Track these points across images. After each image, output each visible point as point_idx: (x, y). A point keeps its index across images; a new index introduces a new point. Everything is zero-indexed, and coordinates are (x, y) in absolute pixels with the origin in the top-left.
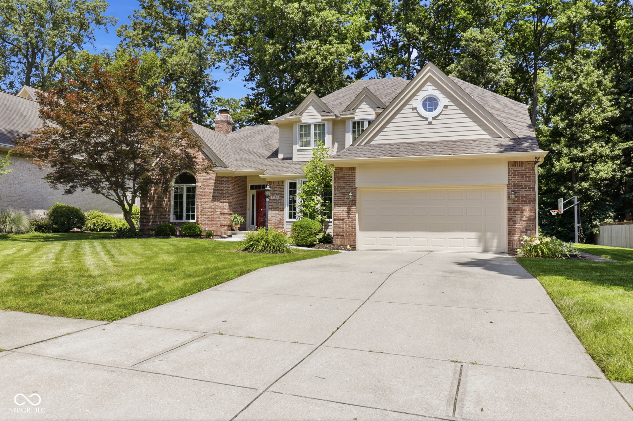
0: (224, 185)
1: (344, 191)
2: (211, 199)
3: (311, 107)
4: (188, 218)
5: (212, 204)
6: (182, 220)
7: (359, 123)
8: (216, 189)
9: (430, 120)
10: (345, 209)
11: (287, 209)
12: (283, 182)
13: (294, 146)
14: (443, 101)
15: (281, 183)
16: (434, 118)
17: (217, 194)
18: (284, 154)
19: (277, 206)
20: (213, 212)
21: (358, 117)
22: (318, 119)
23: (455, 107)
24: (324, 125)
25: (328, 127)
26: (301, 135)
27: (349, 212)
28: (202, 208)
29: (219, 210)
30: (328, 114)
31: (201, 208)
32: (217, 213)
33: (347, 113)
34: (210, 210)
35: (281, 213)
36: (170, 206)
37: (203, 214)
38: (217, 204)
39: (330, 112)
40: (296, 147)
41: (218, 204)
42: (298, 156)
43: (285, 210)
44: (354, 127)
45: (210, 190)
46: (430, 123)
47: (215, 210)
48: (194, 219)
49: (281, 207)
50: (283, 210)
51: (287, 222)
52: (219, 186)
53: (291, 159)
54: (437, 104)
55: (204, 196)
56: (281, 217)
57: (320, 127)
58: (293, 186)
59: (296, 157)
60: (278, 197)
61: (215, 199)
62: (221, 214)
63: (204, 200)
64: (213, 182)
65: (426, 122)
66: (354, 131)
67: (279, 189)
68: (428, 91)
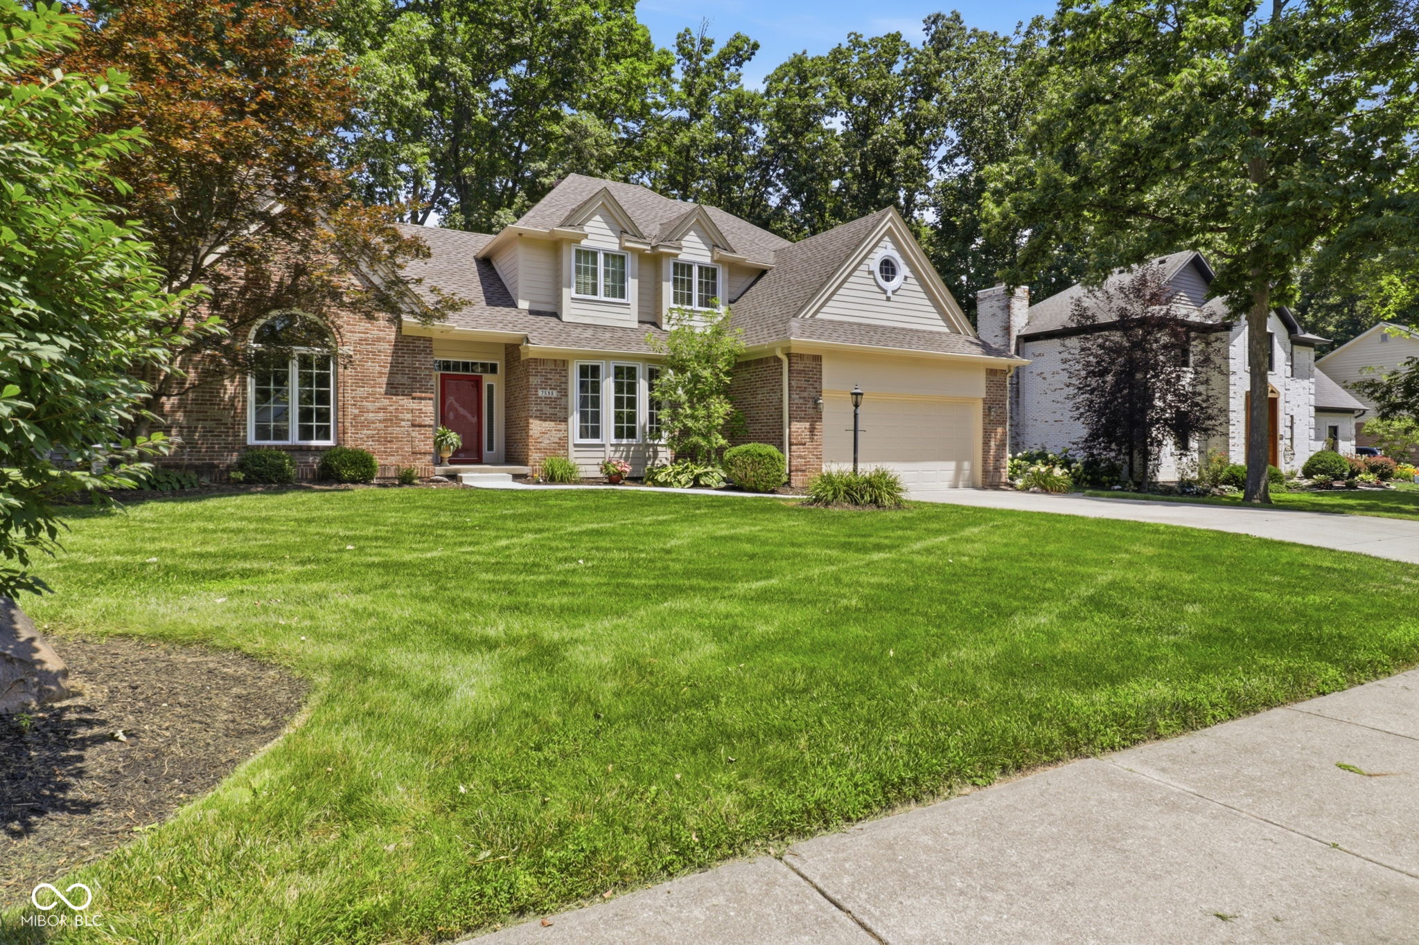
0: (421, 357)
1: (805, 394)
2: (383, 391)
3: (597, 218)
4: (306, 433)
5: (386, 402)
6: (287, 439)
7: (683, 266)
8: (396, 367)
9: (889, 294)
10: (807, 425)
11: (575, 420)
12: (565, 363)
13: (565, 291)
14: (903, 270)
15: (560, 365)
16: (894, 292)
17: (400, 379)
18: (531, 302)
19: (552, 411)
20: (392, 420)
21: (684, 257)
22: (612, 244)
23: (914, 281)
24: (622, 258)
25: (631, 265)
26: (578, 270)
27: (812, 430)
28: (357, 411)
29: (409, 416)
30: (635, 239)
31: (352, 411)
32: (403, 423)
33: (668, 244)
34: (381, 415)
35: (562, 426)
36: (245, 401)
37: (358, 424)
38: (401, 402)
39: (639, 235)
40: (569, 293)
41: (406, 402)
42: (573, 311)
43: (570, 420)
44: (675, 273)
45: (379, 367)
46: (888, 299)
47: (397, 417)
48: (327, 437)
49: (561, 415)
50: (565, 420)
51: (576, 445)
52: (408, 360)
53: (556, 315)
54: (894, 272)
55: (362, 381)
56: (561, 435)
57: (616, 260)
58: (590, 374)
60: (555, 394)
61: (393, 388)
62: (413, 425)
63: (361, 392)
64: (388, 348)
65: (884, 297)
66: (675, 280)
67: (557, 376)
68: (887, 250)
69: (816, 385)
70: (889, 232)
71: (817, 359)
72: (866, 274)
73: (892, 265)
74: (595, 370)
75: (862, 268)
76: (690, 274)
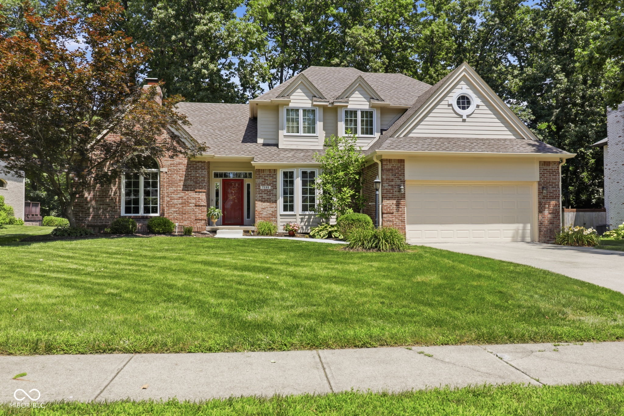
0: (199, 171)
1: (393, 183)
2: (181, 189)
3: (299, 90)
4: (147, 210)
5: (183, 194)
6: (138, 213)
7: (351, 112)
8: (188, 177)
9: (465, 117)
10: (395, 202)
11: (281, 202)
12: (275, 171)
13: (280, 132)
14: (475, 100)
15: (273, 172)
16: (468, 116)
17: (189, 183)
18: (264, 139)
19: (268, 197)
20: (185, 203)
21: (351, 106)
22: (307, 104)
23: (485, 108)
24: (313, 111)
25: (319, 114)
26: (288, 120)
27: (398, 205)
28: (169, 199)
29: (194, 201)
30: (320, 100)
31: (167, 199)
32: (191, 205)
33: (340, 100)
34: (180, 201)
35: (274, 205)
36: (120, 196)
37: (170, 206)
38: (190, 194)
39: (322, 97)
40: (282, 133)
41: (192, 194)
42: (285, 143)
43: (278, 202)
44: (346, 116)
45: (179, 177)
46: (464, 121)
47: (188, 202)
48: (156, 212)
49: (273, 199)
50: (276, 202)
51: (281, 215)
52: (193, 173)
53: (277, 145)
54: (469, 103)
55: (171, 183)
56: (273, 210)
57: (309, 112)
58: (289, 177)
59: (283, 143)
60: (270, 187)
61: (186, 188)
62: (196, 206)
63: (171, 189)
64: (183, 168)
65: (461, 120)
66: (346, 121)
67: (271, 178)
68: (464, 89)
69: (401, 177)
70: (464, 78)
71: (402, 161)
72: (446, 107)
73: (467, 98)
74: (292, 173)
75: (443, 103)
76: (356, 117)
